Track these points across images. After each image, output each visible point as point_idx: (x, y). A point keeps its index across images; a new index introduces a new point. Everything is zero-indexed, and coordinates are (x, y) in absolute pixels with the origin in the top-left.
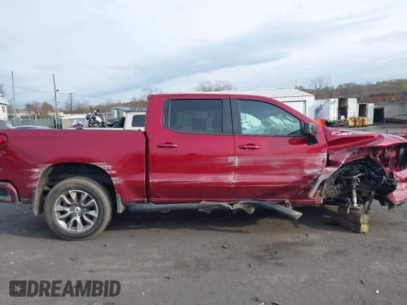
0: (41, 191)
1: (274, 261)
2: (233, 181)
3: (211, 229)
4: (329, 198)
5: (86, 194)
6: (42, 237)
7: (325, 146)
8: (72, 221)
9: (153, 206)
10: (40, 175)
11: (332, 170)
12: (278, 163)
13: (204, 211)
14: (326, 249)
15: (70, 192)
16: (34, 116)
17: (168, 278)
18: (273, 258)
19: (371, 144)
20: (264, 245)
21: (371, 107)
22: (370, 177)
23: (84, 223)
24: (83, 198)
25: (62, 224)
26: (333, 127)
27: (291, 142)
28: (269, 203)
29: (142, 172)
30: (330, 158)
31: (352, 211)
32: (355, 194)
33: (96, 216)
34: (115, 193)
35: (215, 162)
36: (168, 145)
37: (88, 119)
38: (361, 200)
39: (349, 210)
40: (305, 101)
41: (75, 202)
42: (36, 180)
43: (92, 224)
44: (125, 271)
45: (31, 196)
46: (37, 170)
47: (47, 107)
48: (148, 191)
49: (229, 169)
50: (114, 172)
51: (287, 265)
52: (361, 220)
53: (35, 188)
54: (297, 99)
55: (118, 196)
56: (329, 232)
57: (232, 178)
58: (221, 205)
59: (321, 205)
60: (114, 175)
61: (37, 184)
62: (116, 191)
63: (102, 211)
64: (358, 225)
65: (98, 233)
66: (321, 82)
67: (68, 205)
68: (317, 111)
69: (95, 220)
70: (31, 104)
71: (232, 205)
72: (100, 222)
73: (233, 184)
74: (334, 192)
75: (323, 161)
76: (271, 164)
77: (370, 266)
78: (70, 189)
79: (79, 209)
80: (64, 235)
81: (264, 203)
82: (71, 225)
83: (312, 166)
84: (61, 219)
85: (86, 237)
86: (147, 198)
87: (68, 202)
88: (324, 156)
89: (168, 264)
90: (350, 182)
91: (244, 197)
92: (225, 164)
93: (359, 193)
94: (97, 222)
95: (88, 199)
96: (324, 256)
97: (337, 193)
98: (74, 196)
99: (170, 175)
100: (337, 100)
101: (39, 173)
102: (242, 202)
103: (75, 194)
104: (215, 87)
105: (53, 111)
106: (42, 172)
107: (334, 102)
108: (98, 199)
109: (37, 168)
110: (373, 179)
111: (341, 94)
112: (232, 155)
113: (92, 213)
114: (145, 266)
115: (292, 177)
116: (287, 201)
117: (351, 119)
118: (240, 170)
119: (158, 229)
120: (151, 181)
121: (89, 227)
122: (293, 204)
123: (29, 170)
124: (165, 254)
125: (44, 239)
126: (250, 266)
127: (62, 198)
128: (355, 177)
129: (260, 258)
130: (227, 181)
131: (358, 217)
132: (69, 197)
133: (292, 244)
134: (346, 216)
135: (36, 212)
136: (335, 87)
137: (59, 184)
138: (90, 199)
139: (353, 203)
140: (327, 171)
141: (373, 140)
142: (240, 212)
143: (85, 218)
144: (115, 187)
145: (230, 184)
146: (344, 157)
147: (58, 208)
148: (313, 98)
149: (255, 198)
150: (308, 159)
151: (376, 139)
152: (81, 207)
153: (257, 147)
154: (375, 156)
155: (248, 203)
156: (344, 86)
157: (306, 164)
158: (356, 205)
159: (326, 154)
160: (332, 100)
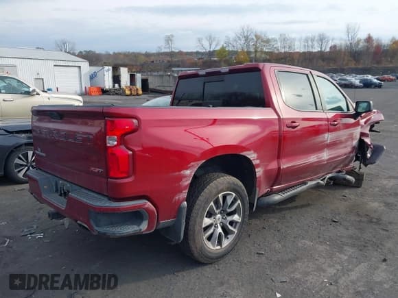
5: (234, 195)
10: (191, 178)
12: (345, 138)
15: (220, 195)
21: (139, 77)
26: (109, 94)
33: (240, 220)
36: (293, 124)
40: (80, 67)
42: (187, 188)
46: (187, 172)
50: (258, 161)
53: (184, 200)
55: (257, 191)
60: (258, 166)
62: (257, 184)
68: (91, 78)
73: (326, 160)
76: (342, 139)
79: (220, 217)
86: (271, 187)
87: (215, 210)
88: (359, 129)
100: (111, 68)
106: (193, 174)
107: (109, 70)
109: (187, 169)
113: (235, 218)
117: (125, 87)
120: (282, 167)
121: (232, 238)
123: (177, 173)
130: (324, 158)
138: (236, 201)
148: (87, 64)
150: (355, 132)
156: (84, 53)
157: (354, 137)
160: (106, 68)
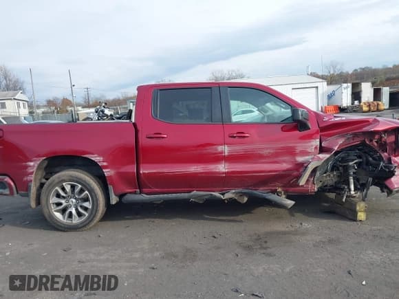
0: (38, 184)
1: (263, 251)
2: (224, 170)
3: (207, 219)
4: (326, 186)
5: (80, 186)
6: (40, 229)
7: (317, 133)
8: (67, 212)
9: (145, 197)
10: (35, 168)
11: (325, 156)
12: (268, 151)
13: (196, 201)
14: (318, 238)
15: (64, 184)
16: (54, 111)
17: (154, 269)
18: (262, 248)
19: (365, 129)
20: (256, 234)
22: (368, 163)
23: (80, 215)
24: (77, 190)
25: (58, 215)
26: (347, 112)
27: (283, 129)
28: (261, 192)
29: (133, 163)
30: (323, 145)
31: (348, 199)
32: (352, 181)
33: (90, 207)
34: (107, 185)
35: (205, 152)
36: (158, 136)
37: (97, 112)
38: (359, 187)
39: (345, 198)
40: (317, 87)
41: (70, 194)
42: (32, 173)
43: (87, 215)
44: (113, 261)
45: (27, 189)
46: (32, 164)
47: (66, 102)
48: (139, 182)
49: (218, 158)
50: (105, 164)
51: (275, 255)
52: (358, 208)
53: (31, 181)
54: (308, 85)
55: (110, 187)
56: (325, 221)
57: (222, 168)
58: (211, 195)
59: (315, 192)
60: (106, 167)
61: (32, 177)
62: (108, 182)
63: (95, 203)
64: (355, 213)
65: (93, 224)
66: (334, 67)
67: (64, 197)
68: (330, 97)
69: (89, 211)
70: (52, 99)
71: (223, 194)
72: (94, 213)
73: (223, 173)
74: (331, 179)
75: (316, 148)
76: (261, 152)
77: (362, 256)
78: (65, 181)
79: (74, 200)
80: (61, 227)
81: (255, 192)
82: (66, 217)
83: (304, 153)
84: (57, 211)
85: (80, 228)
86: (139, 188)
87: (62, 194)
88: (316, 142)
89: (157, 254)
90: (346, 168)
91: (236, 187)
92: (216, 153)
93: (356, 180)
94: (92, 213)
95: (82, 191)
96: (314, 246)
97: (334, 180)
98: (68, 188)
99: (160, 165)
100: (350, 85)
101: (34, 166)
102: (234, 191)
103: (69, 186)
104: (227, 76)
105: (72, 106)
106: (36, 165)
107: (347, 87)
108: (91, 191)
109: (31, 161)
110: (371, 165)
111: (357, 79)
112: (221, 145)
113: (86, 204)
114: (134, 256)
115: (284, 165)
116: (279, 190)
117: (365, 103)
118: (231, 159)
119: (153, 220)
120: (141, 172)
121: (83, 219)
122: (286, 192)
123: (24, 163)
124: (156, 244)
125: (42, 230)
126: (237, 255)
127: (57, 190)
128: (351, 163)
129: (248, 248)
130: (217, 171)
131: (355, 205)
132: (63, 189)
133: (284, 233)
134: (342, 204)
135: (33, 204)
136: (350, 72)
137: (54, 176)
138: (84, 191)
139: (350, 190)
140: (319, 158)
141: (369, 125)
142: (232, 201)
143: (80, 209)
144: (107, 178)
145: (219, 173)
146: (337, 143)
147: (53, 200)
148: (325, 83)
149: (247, 187)
150: (300, 146)
151: (371, 124)
152: (75, 199)
153: (247, 135)
154: (371, 141)
155: (239, 193)
156: (359, 70)
157: (297, 151)
158: (353, 192)
159: (318, 140)
160: (345, 85)
